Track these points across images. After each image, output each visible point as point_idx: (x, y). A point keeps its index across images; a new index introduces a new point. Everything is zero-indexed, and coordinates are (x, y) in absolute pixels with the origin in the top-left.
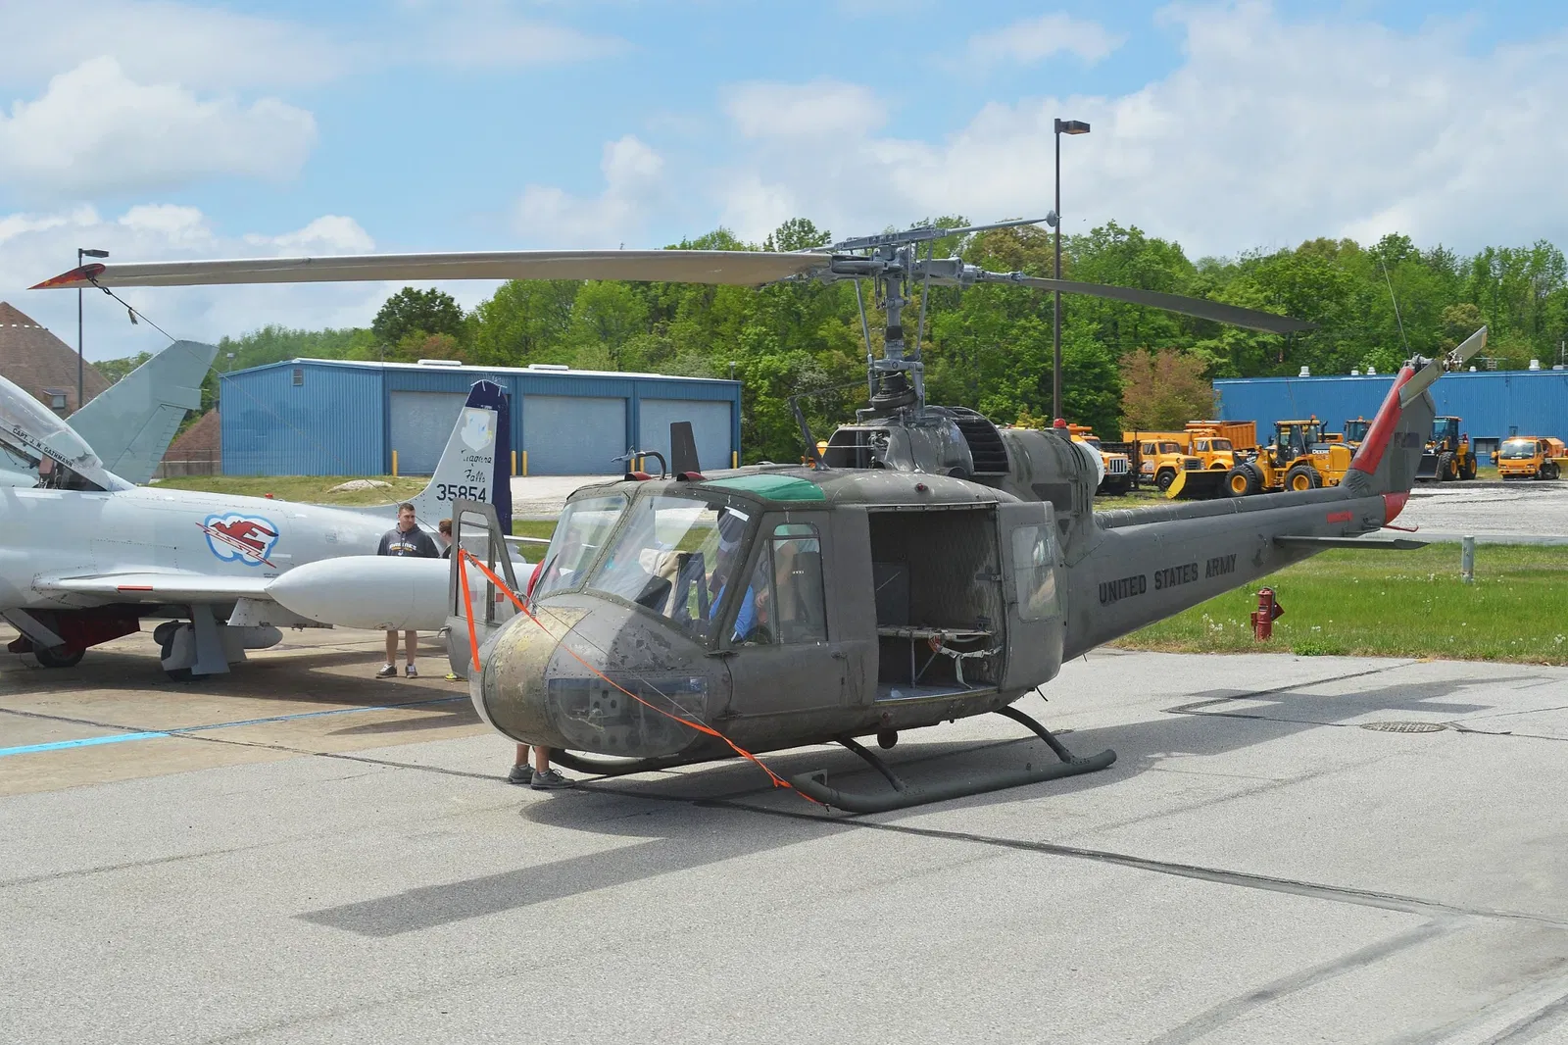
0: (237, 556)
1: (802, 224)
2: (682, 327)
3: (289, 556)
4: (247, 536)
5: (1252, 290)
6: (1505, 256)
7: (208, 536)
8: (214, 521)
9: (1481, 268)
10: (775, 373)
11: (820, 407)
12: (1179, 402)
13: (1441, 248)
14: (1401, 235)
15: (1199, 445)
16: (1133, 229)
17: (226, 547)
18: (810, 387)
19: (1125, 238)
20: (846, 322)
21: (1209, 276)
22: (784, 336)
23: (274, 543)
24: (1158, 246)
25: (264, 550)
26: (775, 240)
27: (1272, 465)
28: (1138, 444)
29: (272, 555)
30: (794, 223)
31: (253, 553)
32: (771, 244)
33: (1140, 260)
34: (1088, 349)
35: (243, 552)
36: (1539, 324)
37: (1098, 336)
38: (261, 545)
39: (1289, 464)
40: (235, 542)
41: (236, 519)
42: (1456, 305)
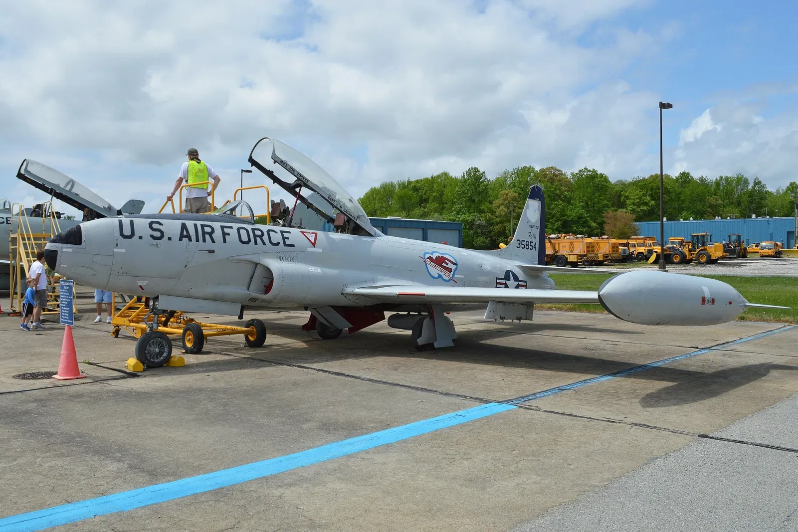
0: (440, 276)
1: (475, 169)
2: (432, 205)
3: (463, 277)
4: (444, 264)
5: (638, 191)
6: (727, 179)
7: (426, 264)
8: (428, 255)
9: (718, 184)
10: (466, 221)
11: (482, 233)
12: (626, 230)
13: (702, 176)
14: (687, 172)
15: (648, 244)
16: (593, 170)
17: (435, 271)
18: (479, 226)
19: (590, 173)
20: (491, 203)
21: (622, 186)
22: (469, 208)
23: (456, 269)
24: (602, 175)
25: (452, 273)
26: (465, 175)
27: (690, 251)
28: (629, 243)
29: (455, 276)
30: (472, 169)
31: (447, 275)
32: (464, 176)
33: (597, 180)
34: (580, 212)
35: (442, 274)
36: (739, 204)
37: (583, 207)
38: (450, 270)
39: (698, 250)
40: (439, 268)
41: (438, 255)
42: (711, 196)
